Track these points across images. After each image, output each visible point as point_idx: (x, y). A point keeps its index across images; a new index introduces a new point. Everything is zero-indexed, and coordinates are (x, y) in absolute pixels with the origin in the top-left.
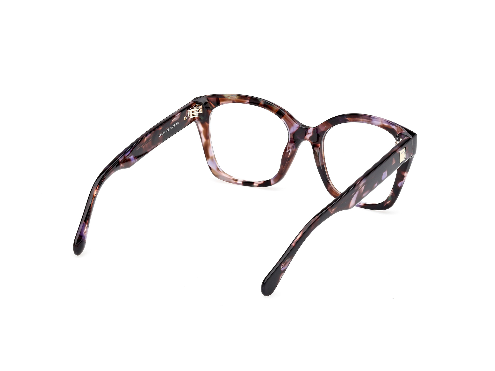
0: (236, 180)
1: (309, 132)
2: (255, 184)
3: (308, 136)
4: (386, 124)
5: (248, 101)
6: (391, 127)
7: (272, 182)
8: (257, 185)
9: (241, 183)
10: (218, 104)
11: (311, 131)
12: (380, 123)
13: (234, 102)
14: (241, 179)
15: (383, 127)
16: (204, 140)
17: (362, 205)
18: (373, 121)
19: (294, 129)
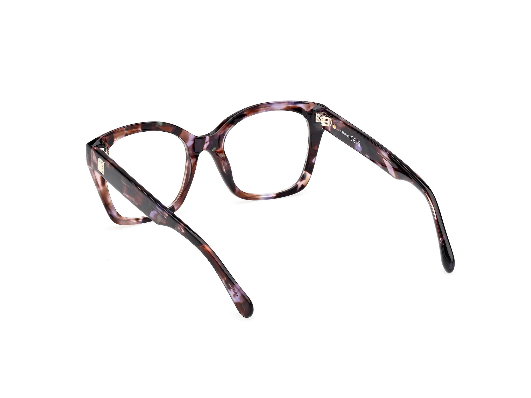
0: (138, 220)
1: (206, 140)
3: (206, 146)
4: (290, 105)
6: (296, 106)
10: (111, 143)
12: (284, 106)
17: (275, 196)
18: (273, 106)
19: (190, 143)
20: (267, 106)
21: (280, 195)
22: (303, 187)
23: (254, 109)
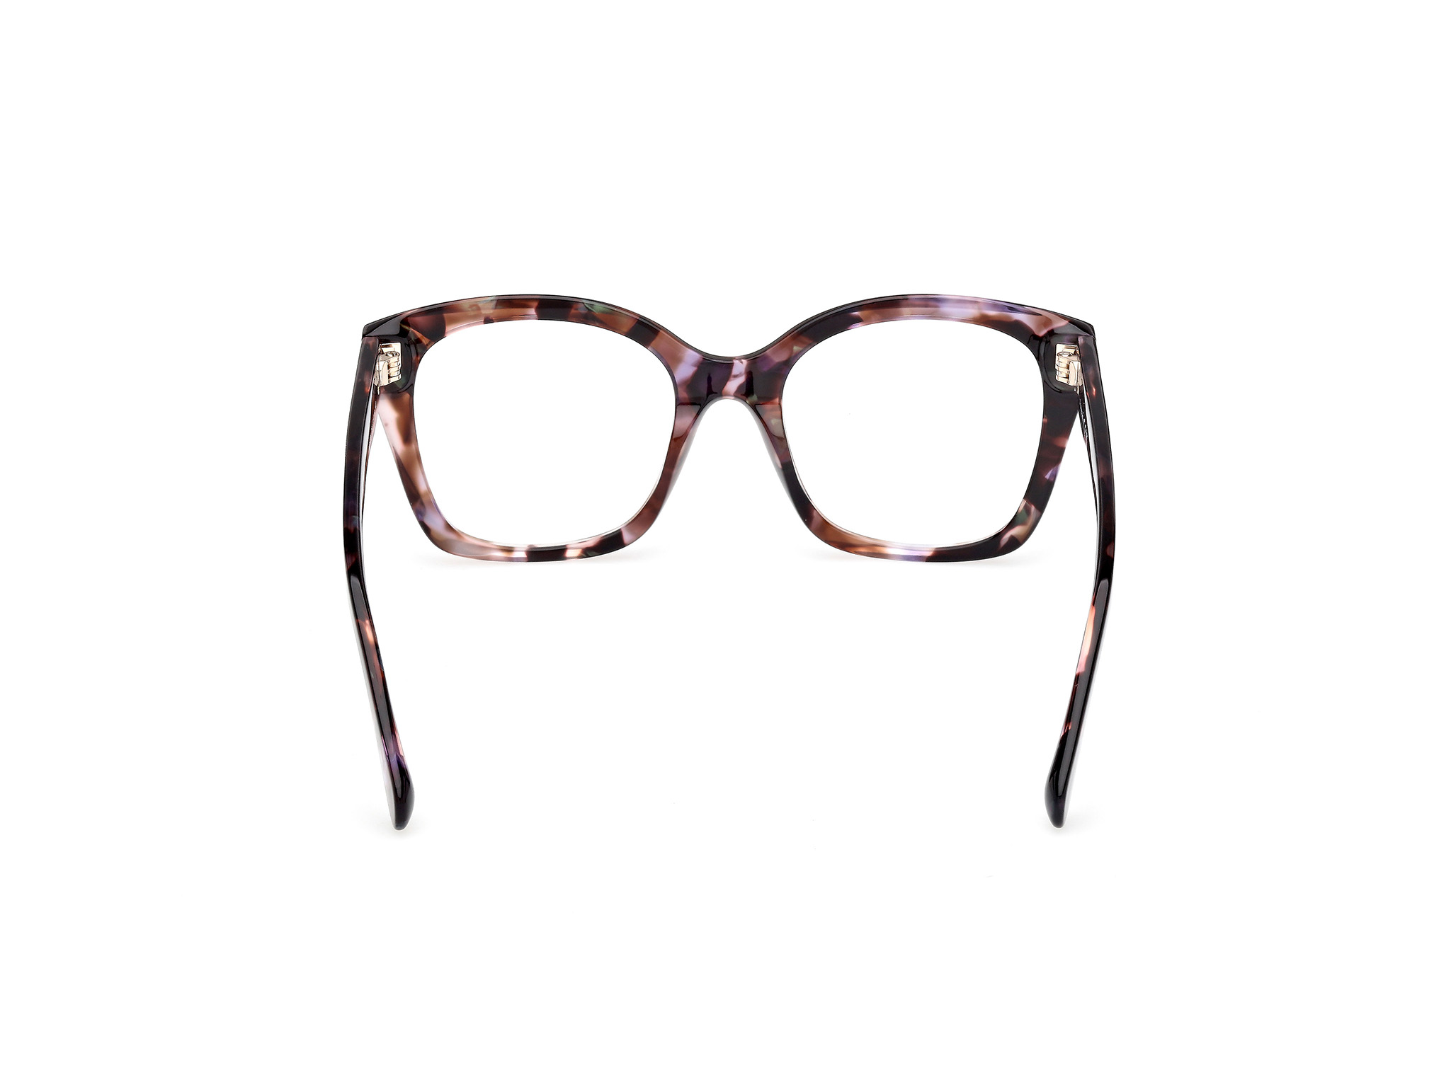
0: (509, 550)
1: (735, 371)
2: (569, 553)
3: (733, 385)
4: (992, 313)
5: (532, 311)
6: (1009, 317)
7: (626, 537)
8: (577, 552)
9: (523, 555)
10: (437, 334)
11: (740, 368)
12: (973, 312)
13: (488, 320)
14: (522, 544)
15: (985, 321)
16: (399, 446)
17: (929, 554)
18: (945, 309)
19: (686, 370)
20: (929, 305)
21: (944, 555)
22: (1015, 544)
23: (885, 308)
